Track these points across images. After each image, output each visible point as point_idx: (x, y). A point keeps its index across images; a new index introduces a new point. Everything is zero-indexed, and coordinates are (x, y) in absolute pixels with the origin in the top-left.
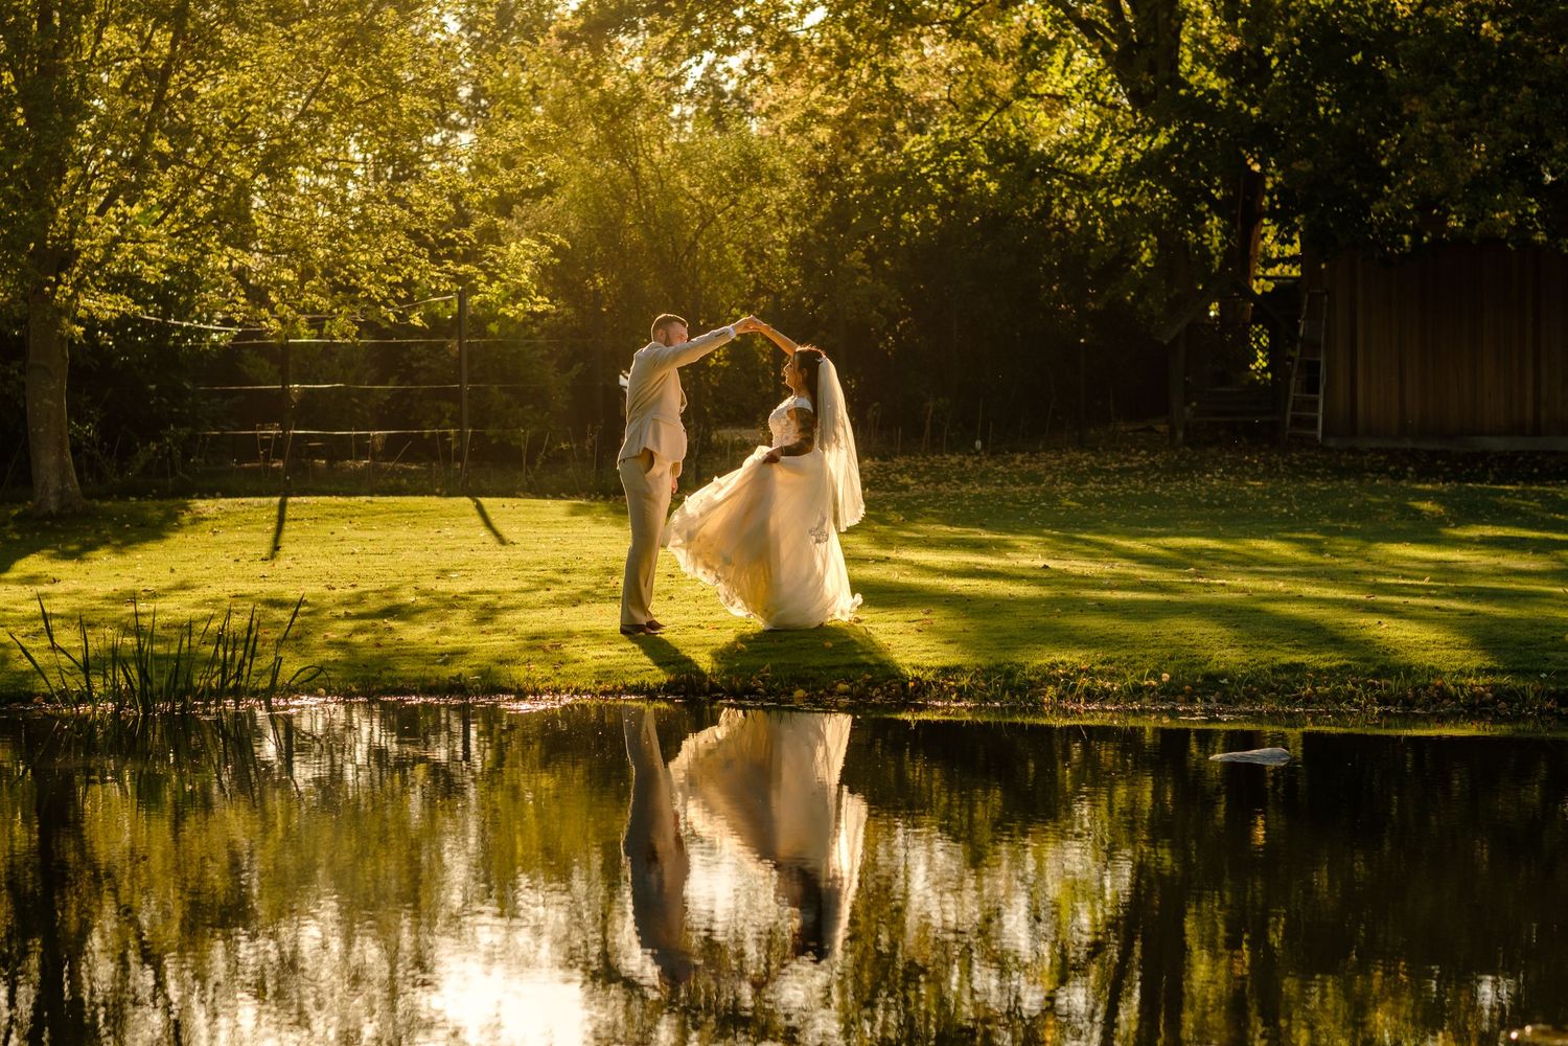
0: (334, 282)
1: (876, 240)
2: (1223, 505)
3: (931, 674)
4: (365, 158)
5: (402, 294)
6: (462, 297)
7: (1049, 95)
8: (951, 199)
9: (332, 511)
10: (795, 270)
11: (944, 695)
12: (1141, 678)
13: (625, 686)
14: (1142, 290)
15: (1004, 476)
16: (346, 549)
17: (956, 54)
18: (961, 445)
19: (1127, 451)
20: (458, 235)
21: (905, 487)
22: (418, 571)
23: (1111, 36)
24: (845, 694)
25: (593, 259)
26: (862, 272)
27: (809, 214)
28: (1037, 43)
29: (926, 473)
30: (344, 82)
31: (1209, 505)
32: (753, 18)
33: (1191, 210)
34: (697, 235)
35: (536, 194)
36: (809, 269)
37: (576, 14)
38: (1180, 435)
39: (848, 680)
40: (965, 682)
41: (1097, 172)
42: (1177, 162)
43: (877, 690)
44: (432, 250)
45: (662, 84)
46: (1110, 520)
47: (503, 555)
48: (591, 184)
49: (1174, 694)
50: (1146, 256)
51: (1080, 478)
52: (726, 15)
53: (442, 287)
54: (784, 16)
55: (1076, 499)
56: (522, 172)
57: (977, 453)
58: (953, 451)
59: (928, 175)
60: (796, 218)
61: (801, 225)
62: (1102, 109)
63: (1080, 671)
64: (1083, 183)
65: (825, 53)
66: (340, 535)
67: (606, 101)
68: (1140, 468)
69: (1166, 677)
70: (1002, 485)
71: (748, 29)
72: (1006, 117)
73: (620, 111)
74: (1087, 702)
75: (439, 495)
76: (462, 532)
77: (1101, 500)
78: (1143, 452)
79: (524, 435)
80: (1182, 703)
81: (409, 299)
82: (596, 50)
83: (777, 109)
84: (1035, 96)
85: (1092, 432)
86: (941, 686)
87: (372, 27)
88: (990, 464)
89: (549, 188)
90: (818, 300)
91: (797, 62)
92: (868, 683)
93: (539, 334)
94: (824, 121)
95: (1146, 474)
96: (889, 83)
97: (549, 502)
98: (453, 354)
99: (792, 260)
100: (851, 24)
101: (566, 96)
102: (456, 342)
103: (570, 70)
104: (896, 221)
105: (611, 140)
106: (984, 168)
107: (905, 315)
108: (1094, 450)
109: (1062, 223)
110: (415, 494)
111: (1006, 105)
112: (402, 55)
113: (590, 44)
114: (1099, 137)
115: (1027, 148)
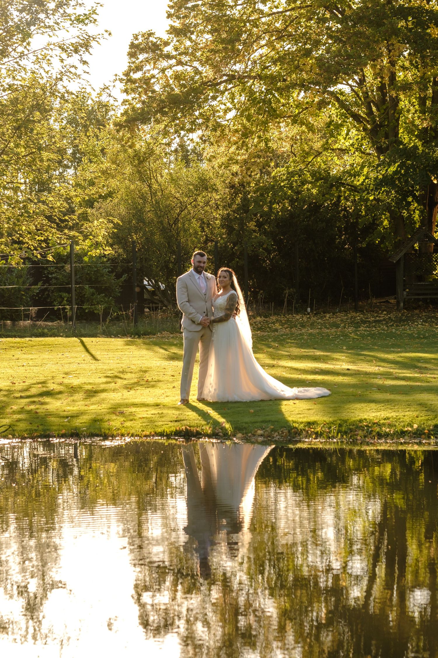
0: (13, 239)
1: (261, 217)
2: (425, 338)
3: (302, 425)
4: (25, 181)
5: (44, 245)
6: (71, 246)
7: (339, 149)
8: (295, 197)
9: (13, 345)
10: (224, 231)
11: (308, 436)
12: (404, 427)
13: (156, 433)
14: (383, 238)
15: (322, 325)
16: (20, 364)
17: (295, 131)
18: (300, 310)
19: (377, 312)
20: (70, 218)
21: (276, 330)
22: (54, 374)
23: (368, 122)
24: (261, 435)
25: (131, 226)
26: (254, 231)
27: (230, 206)
28: (333, 125)
29: (285, 323)
30: (17, 146)
31: (419, 338)
32: (204, 116)
33: (406, 200)
34: (179, 215)
35: (104, 198)
36: (230, 230)
37: (122, 115)
38: (402, 304)
39: (262, 429)
40: (319, 429)
41: (362, 184)
42: (399, 179)
43: (277, 433)
44: (58, 224)
45: (163, 146)
46: (374, 345)
47: (94, 365)
48: (129, 192)
49: (420, 434)
50: (386, 223)
51: (357, 325)
52: (191, 115)
53: (63, 242)
54: (217, 114)
55: (357, 335)
56: (99, 188)
57: (308, 314)
58: (297, 313)
59: (284, 186)
60: (224, 207)
61: (227, 210)
62: (363, 155)
63: (374, 424)
64: (354, 189)
65: (236, 131)
66: (16, 356)
67: (137, 154)
68: (384, 320)
69: (415, 426)
70: (321, 329)
71: (200, 121)
72: (319, 159)
73: (144, 159)
74: (379, 439)
75: (62, 336)
76: (73, 355)
77: (368, 336)
78: (385, 313)
79: (101, 308)
80: (425, 439)
81: (48, 247)
82: (132, 130)
83: (214, 157)
84: (333, 150)
85: (360, 303)
86: (307, 432)
87: (29, 121)
88: (315, 319)
89: (110, 194)
90: (235, 245)
91: (223, 135)
92: (273, 430)
93: (107, 261)
94: (237, 162)
95: (387, 323)
96: (266, 145)
97: (113, 339)
98: (68, 271)
99: (222, 226)
100: (249, 118)
101: (118, 152)
102: (69, 266)
103: (120, 140)
104: (270, 208)
105: (139, 172)
106: (311, 183)
107: (274, 250)
108: (362, 311)
109: (346, 208)
110: (51, 336)
111: (319, 154)
112: (43, 134)
113: (129, 129)
114: (363, 167)
115: (329, 173)
